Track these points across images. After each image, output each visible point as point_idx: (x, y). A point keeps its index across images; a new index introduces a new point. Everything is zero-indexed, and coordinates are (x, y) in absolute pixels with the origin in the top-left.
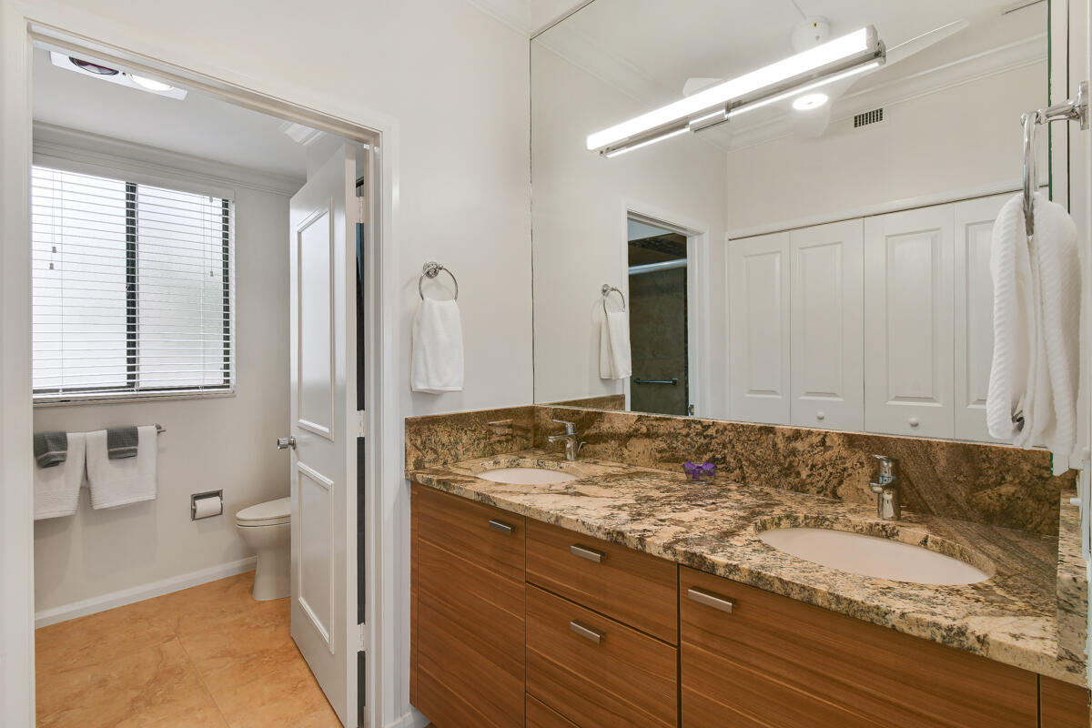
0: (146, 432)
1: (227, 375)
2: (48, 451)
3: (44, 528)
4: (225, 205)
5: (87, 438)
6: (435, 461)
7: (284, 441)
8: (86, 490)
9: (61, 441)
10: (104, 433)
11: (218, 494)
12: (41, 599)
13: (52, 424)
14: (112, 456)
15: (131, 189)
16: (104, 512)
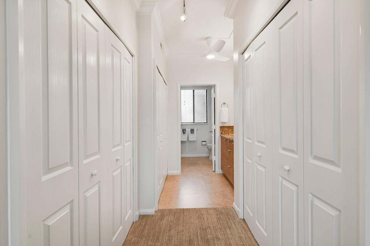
0: (195, 130)
1: (207, 121)
2: (184, 131)
3: (182, 142)
4: (207, 90)
5: (188, 130)
6: (224, 133)
7: (210, 131)
8: (188, 138)
9: (185, 130)
10: (190, 129)
11: (205, 142)
12: (182, 153)
13: (184, 128)
14: (191, 133)
15: (194, 91)
16: (190, 141)
